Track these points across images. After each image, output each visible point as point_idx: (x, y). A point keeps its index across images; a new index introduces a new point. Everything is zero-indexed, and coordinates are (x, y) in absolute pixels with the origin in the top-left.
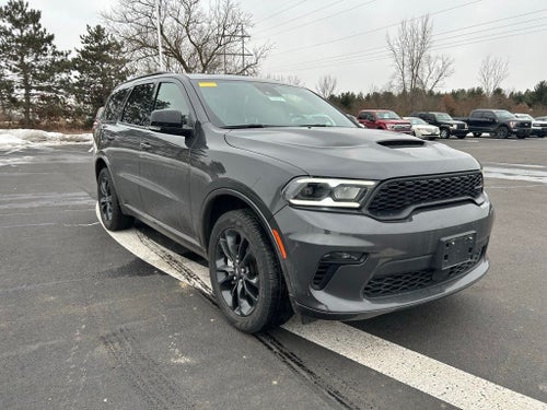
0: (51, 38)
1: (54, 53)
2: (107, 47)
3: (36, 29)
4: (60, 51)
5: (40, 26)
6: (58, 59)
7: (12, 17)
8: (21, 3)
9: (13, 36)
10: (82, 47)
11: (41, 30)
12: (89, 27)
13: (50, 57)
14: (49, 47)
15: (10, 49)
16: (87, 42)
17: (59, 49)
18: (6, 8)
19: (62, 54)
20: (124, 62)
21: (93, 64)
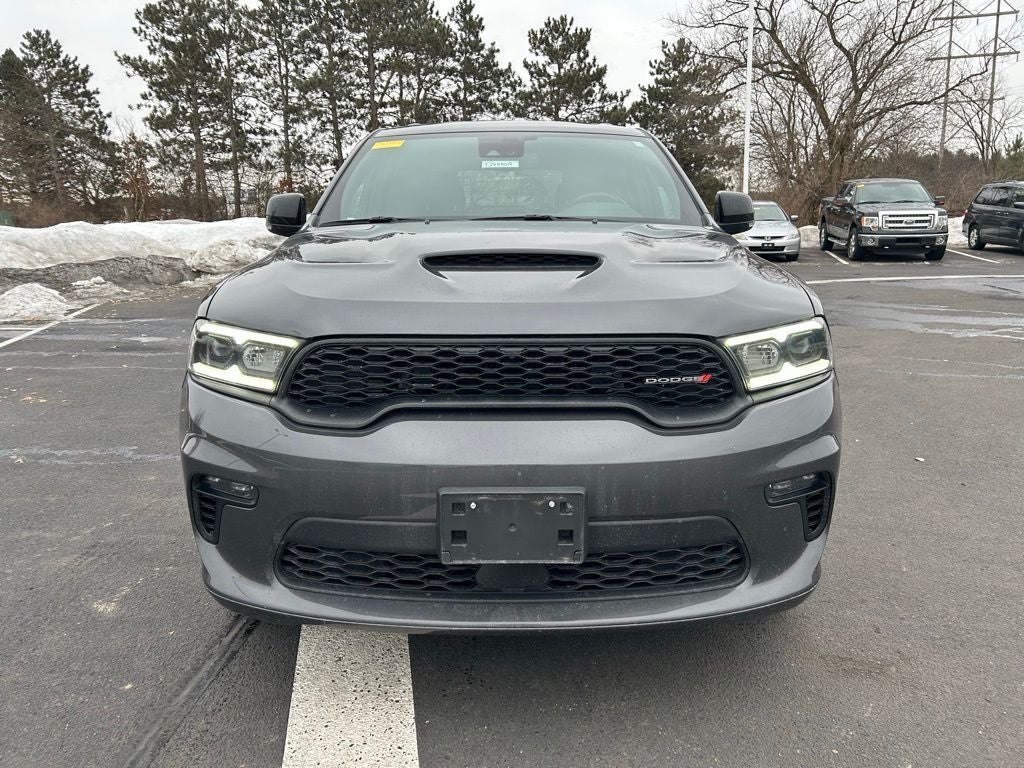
0: (602, 72)
1: (603, 99)
2: (692, 77)
3: (580, 60)
4: (612, 93)
5: (587, 55)
6: (609, 106)
7: (548, 44)
8: (563, 19)
9: (549, 76)
10: (650, 82)
11: (589, 60)
12: (664, 45)
13: (597, 104)
14: (597, 89)
15: (541, 99)
16: (659, 71)
17: (610, 90)
18: (542, 32)
19: (615, 97)
20: (718, 98)
21: (665, 110)
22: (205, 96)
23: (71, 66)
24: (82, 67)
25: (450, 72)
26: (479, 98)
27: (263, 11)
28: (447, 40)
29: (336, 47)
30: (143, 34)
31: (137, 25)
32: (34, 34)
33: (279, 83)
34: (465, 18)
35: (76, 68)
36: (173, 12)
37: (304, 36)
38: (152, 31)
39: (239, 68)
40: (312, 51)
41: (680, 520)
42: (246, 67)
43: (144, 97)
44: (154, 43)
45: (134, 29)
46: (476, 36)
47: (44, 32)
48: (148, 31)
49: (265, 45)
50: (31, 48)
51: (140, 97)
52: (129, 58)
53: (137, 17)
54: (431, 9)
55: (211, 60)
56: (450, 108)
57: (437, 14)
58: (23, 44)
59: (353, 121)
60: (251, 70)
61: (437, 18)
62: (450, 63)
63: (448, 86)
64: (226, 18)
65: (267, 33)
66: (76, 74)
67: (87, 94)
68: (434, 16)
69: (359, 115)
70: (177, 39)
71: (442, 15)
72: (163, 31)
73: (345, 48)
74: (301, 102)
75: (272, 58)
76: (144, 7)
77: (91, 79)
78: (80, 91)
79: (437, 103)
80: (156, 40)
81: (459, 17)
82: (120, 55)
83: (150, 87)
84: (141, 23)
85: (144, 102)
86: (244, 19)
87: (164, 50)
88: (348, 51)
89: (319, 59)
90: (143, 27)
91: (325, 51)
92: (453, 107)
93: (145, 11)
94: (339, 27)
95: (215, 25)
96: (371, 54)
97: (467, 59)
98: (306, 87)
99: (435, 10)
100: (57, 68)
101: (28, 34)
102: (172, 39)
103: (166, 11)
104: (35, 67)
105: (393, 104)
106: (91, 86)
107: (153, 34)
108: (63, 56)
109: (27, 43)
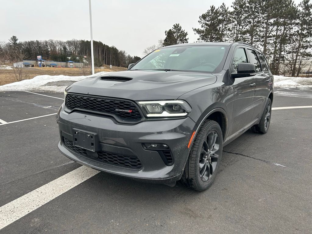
22: (215, 38)
23: (183, 32)
24: (185, 33)
25: (297, 24)
26: (308, 32)
27: (235, 12)
28: (297, 13)
29: (256, 20)
30: (200, 22)
31: (199, 20)
32: (176, 25)
33: (236, 32)
34: (305, 5)
35: (184, 33)
36: (209, 15)
37: (246, 18)
38: (203, 21)
39: (225, 29)
40: (248, 22)
41: (119, 147)
42: (227, 29)
43: (198, 39)
44: (203, 24)
45: (199, 21)
46: (309, 11)
47: (178, 24)
48: (202, 21)
49: (233, 22)
50: (174, 29)
51: (197, 39)
52: (196, 29)
53: (200, 18)
54: (293, 3)
55: (218, 28)
56: (295, 36)
57: (295, 5)
58: (173, 28)
59: (259, 43)
60: (229, 29)
61: (294, 7)
62: (298, 21)
63: (295, 29)
64: (223, 15)
65: (234, 18)
66: (184, 35)
67: (186, 40)
68: (293, 6)
69: (261, 41)
70: (209, 23)
71: (297, 5)
72: (206, 21)
73: (260, 20)
74: (241, 38)
75: (235, 25)
76: (202, 15)
77: (187, 36)
78: (184, 39)
79: (291, 35)
80: (204, 24)
81: (303, 5)
82: (194, 28)
83: (200, 37)
84: (200, 19)
85: (198, 41)
86: (229, 15)
87: (205, 26)
88: (260, 21)
89: (250, 24)
90: (201, 20)
91: (252, 21)
92: (297, 36)
93: (202, 16)
94: (258, 13)
95: (220, 17)
96: (268, 21)
97: (304, 19)
98: (244, 33)
99: (294, 4)
100: (180, 33)
101: (174, 25)
102: (208, 23)
103: (207, 15)
104: (175, 33)
105: (274, 36)
106: (187, 37)
107: (203, 22)
108: (181, 30)
109: (174, 27)
